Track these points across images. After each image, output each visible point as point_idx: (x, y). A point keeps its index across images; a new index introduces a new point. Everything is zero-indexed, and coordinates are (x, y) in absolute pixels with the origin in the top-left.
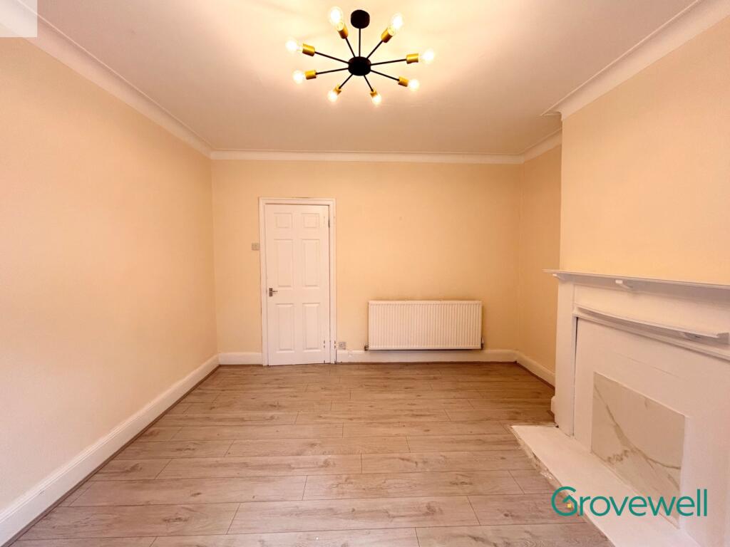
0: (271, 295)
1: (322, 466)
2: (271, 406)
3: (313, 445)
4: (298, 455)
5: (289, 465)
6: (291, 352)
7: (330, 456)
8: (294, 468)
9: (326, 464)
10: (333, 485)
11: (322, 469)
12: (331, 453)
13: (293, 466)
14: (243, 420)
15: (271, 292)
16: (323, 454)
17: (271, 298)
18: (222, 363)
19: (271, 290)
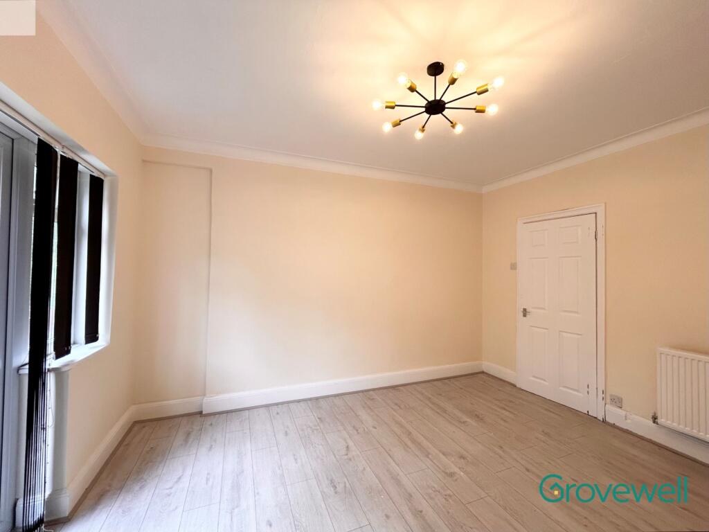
0: (525, 315)
1: (446, 473)
2: (477, 416)
3: (462, 457)
4: (444, 454)
5: (429, 454)
6: (545, 382)
7: (462, 473)
8: (428, 458)
9: (451, 475)
10: (434, 487)
11: (443, 474)
12: (466, 473)
13: (430, 456)
14: (445, 411)
15: (525, 312)
16: (460, 468)
17: (525, 318)
18: (485, 371)
19: (525, 310)
